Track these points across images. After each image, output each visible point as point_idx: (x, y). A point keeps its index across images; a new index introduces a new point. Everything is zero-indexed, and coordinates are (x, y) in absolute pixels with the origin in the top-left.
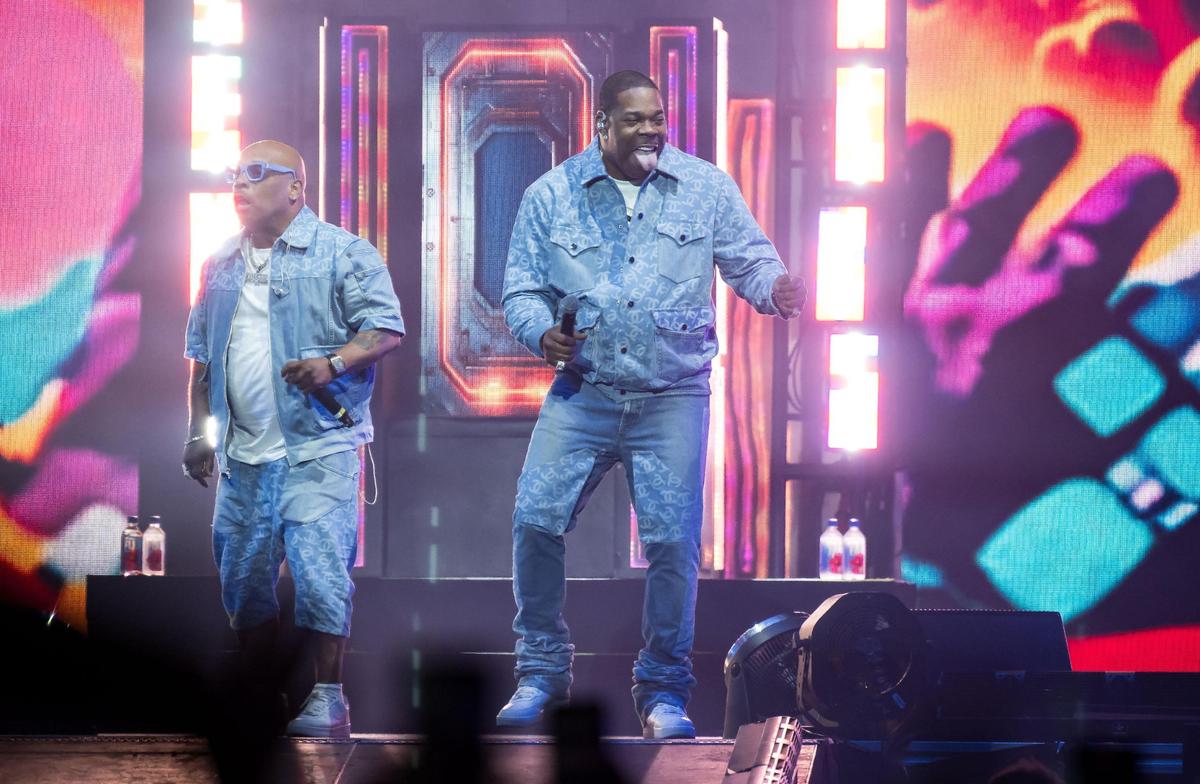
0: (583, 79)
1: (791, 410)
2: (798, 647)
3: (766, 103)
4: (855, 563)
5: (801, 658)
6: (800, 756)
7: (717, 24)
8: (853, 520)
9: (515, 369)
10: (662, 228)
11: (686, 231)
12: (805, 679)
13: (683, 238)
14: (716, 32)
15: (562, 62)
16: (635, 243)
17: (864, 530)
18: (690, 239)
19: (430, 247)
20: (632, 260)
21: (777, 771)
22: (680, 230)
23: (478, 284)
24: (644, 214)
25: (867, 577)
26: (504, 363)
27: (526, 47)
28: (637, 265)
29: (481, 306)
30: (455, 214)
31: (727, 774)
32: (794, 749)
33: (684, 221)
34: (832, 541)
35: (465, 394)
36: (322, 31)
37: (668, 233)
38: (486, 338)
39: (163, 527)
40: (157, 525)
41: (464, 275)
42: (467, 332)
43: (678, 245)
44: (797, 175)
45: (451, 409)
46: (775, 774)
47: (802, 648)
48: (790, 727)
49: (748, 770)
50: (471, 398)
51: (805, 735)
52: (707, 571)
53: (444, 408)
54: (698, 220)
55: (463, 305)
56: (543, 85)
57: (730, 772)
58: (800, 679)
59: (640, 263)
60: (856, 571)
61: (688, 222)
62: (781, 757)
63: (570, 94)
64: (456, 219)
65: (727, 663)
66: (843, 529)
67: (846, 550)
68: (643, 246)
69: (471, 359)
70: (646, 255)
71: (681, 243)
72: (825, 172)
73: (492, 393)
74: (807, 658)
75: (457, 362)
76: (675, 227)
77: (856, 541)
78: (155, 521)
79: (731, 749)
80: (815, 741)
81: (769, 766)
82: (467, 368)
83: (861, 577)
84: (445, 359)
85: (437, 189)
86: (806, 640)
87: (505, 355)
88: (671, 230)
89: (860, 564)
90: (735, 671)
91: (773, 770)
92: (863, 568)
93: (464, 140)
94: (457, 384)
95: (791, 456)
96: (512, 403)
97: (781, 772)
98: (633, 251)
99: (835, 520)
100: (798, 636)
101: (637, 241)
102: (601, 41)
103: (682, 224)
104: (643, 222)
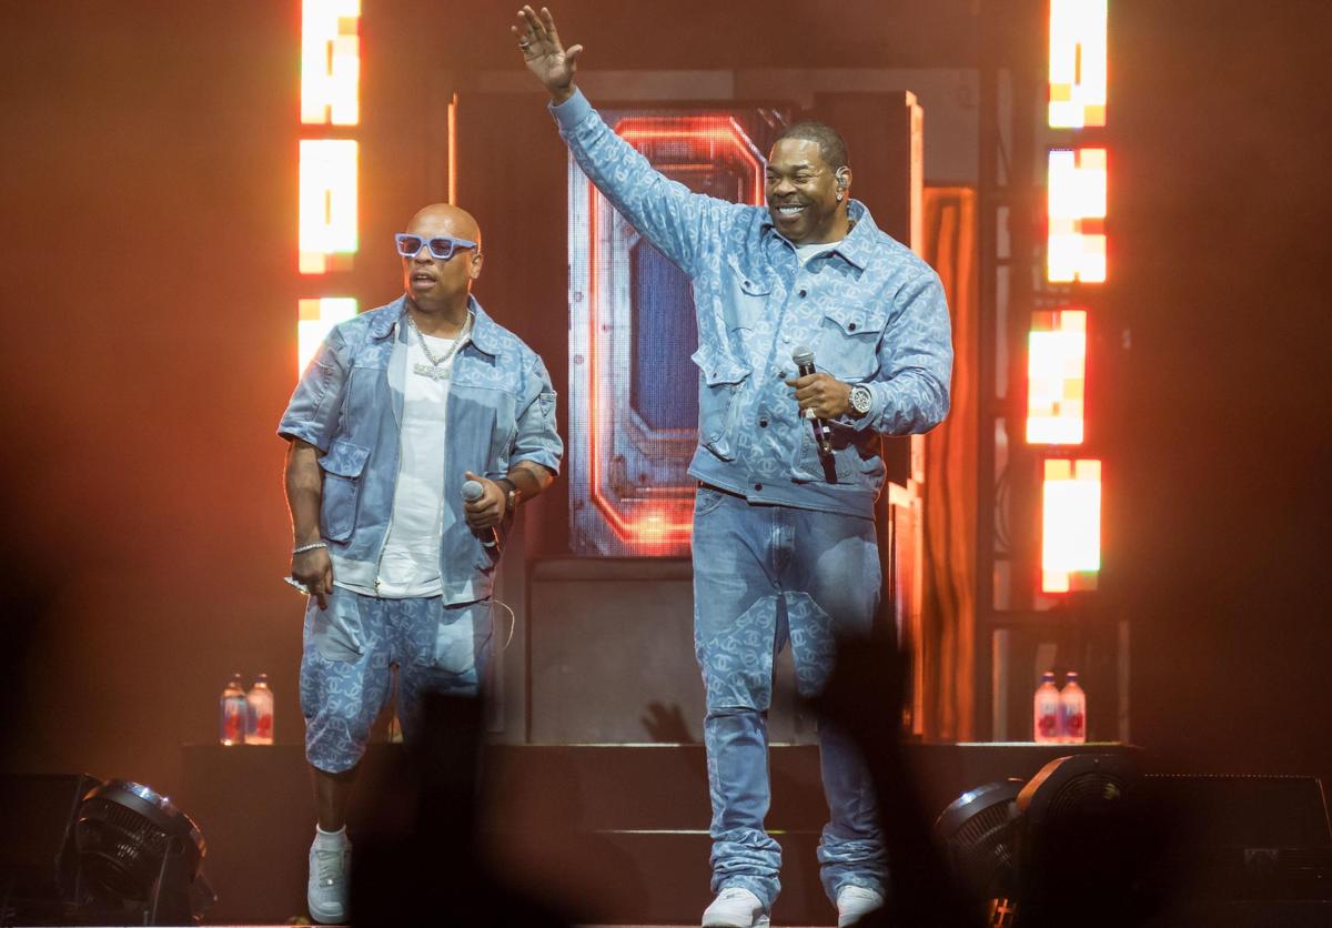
0: (755, 163)
1: (998, 548)
3: (967, 192)
4: (1072, 724)
7: (911, 99)
8: (1071, 674)
9: (680, 501)
10: (831, 312)
11: (858, 320)
13: (852, 327)
14: (910, 108)
15: (732, 146)
17: (1083, 685)
18: (862, 330)
19: (579, 359)
22: (852, 317)
23: (635, 402)
24: (810, 293)
25: (1087, 741)
26: (668, 495)
27: (689, 127)
29: (638, 429)
30: (608, 322)
33: (857, 309)
34: (1046, 700)
35: (621, 531)
36: (451, 109)
37: (836, 319)
38: (644, 466)
39: (270, 687)
40: (263, 685)
41: (619, 393)
42: (621, 459)
44: (1002, 274)
45: (604, 549)
50: (627, 535)
53: (595, 547)
54: (876, 312)
55: (617, 427)
56: (707, 172)
60: (1074, 734)
61: (862, 310)
63: (740, 181)
64: (610, 328)
66: (1060, 686)
67: (1063, 708)
68: (804, 328)
69: (628, 490)
71: (849, 333)
72: (1035, 271)
73: (651, 529)
75: (612, 496)
76: (846, 314)
77: (1075, 699)
78: (262, 680)
82: (623, 500)
83: (1080, 741)
84: (596, 492)
85: (586, 293)
87: (668, 485)
88: (840, 316)
89: (1079, 725)
92: (1083, 730)
93: (617, 235)
94: (613, 521)
95: (1000, 602)
96: (675, 541)
99: (1049, 674)
101: (796, 320)
102: (776, 121)
103: (854, 312)
104: (805, 302)
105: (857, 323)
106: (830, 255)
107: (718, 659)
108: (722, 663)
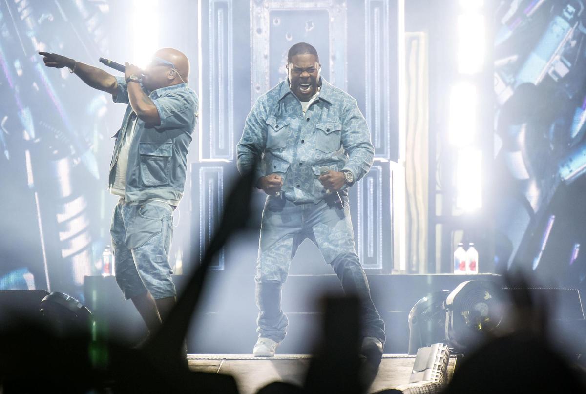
1: (438, 188)
2: (446, 308)
4: (472, 266)
5: (447, 314)
6: (449, 363)
8: (471, 244)
10: (319, 126)
12: (450, 324)
13: (328, 130)
16: (305, 133)
17: (477, 249)
20: (303, 141)
21: (438, 371)
22: (328, 126)
24: (310, 119)
25: (479, 273)
28: (305, 144)
31: (413, 373)
32: (446, 360)
34: (460, 255)
37: (321, 128)
43: (326, 134)
46: (437, 372)
47: (448, 309)
48: (444, 349)
49: (424, 370)
51: (451, 353)
52: (397, 271)
57: (414, 372)
58: (447, 325)
59: (307, 144)
60: (472, 270)
61: (331, 122)
62: (440, 364)
65: (410, 317)
66: (466, 248)
67: (468, 259)
68: (309, 135)
70: (310, 139)
71: (327, 133)
74: (450, 314)
76: (324, 125)
77: (473, 254)
79: (414, 360)
80: (456, 356)
81: (434, 368)
83: (476, 273)
86: (450, 305)
89: (475, 266)
90: (413, 321)
91: (436, 370)
92: (477, 268)
97: (440, 371)
98: (304, 137)
99: (462, 244)
100: (445, 303)
101: (306, 132)
103: (328, 123)
104: (309, 123)
105: (329, 128)
106: (315, 102)
107: (267, 259)
108: (269, 261)
